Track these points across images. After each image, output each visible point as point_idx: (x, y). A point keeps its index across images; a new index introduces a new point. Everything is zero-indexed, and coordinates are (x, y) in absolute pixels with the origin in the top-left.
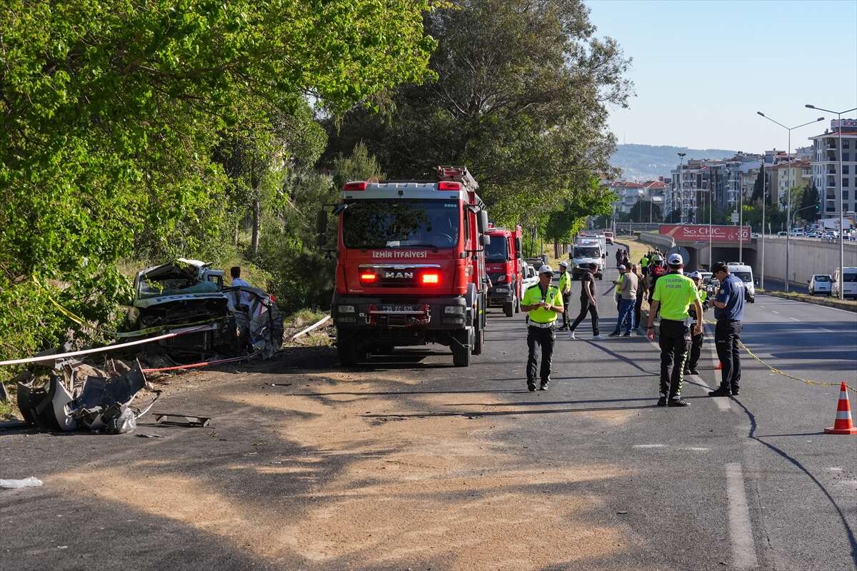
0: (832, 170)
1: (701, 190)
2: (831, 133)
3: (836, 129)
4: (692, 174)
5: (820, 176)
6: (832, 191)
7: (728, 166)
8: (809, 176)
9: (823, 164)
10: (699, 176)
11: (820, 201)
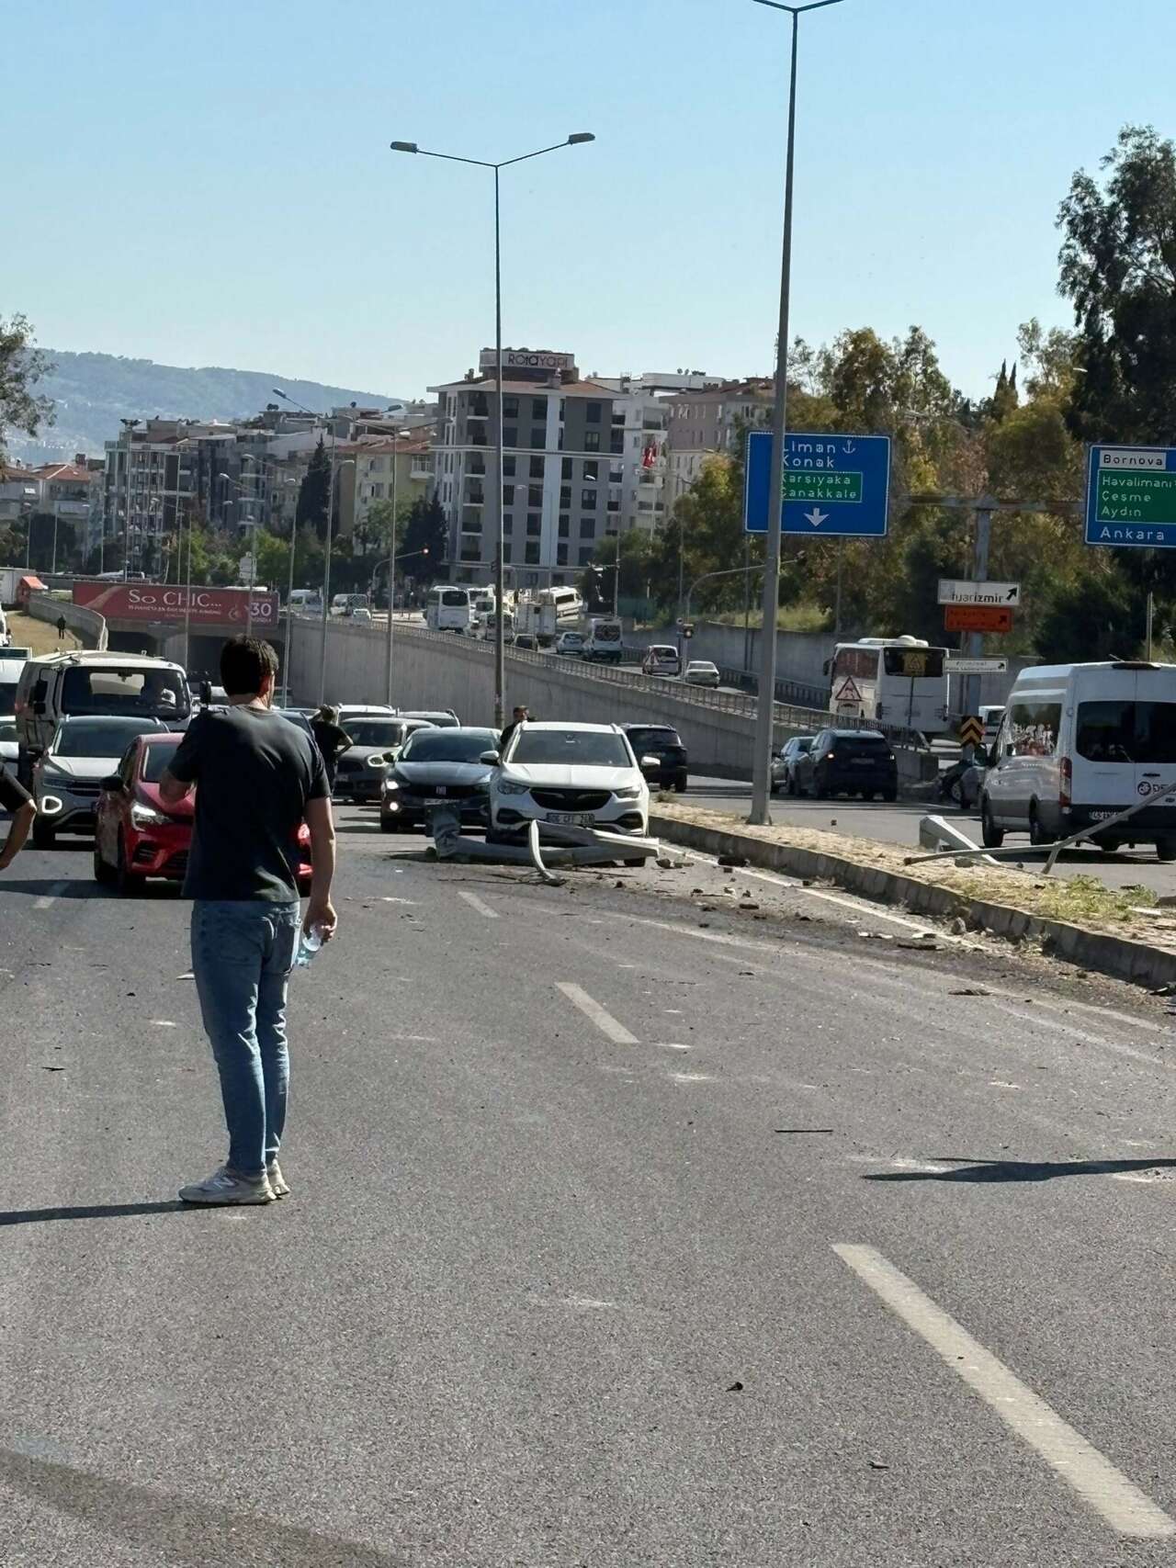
0: (476, 465)
1: (178, 493)
2: (478, 380)
3: (490, 372)
4: (155, 454)
5: (448, 478)
6: (476, 513)
7: (240, 439)
8: (425, 475)
9: (455, 450)
10: (172, 460)
11: (447, 535)
